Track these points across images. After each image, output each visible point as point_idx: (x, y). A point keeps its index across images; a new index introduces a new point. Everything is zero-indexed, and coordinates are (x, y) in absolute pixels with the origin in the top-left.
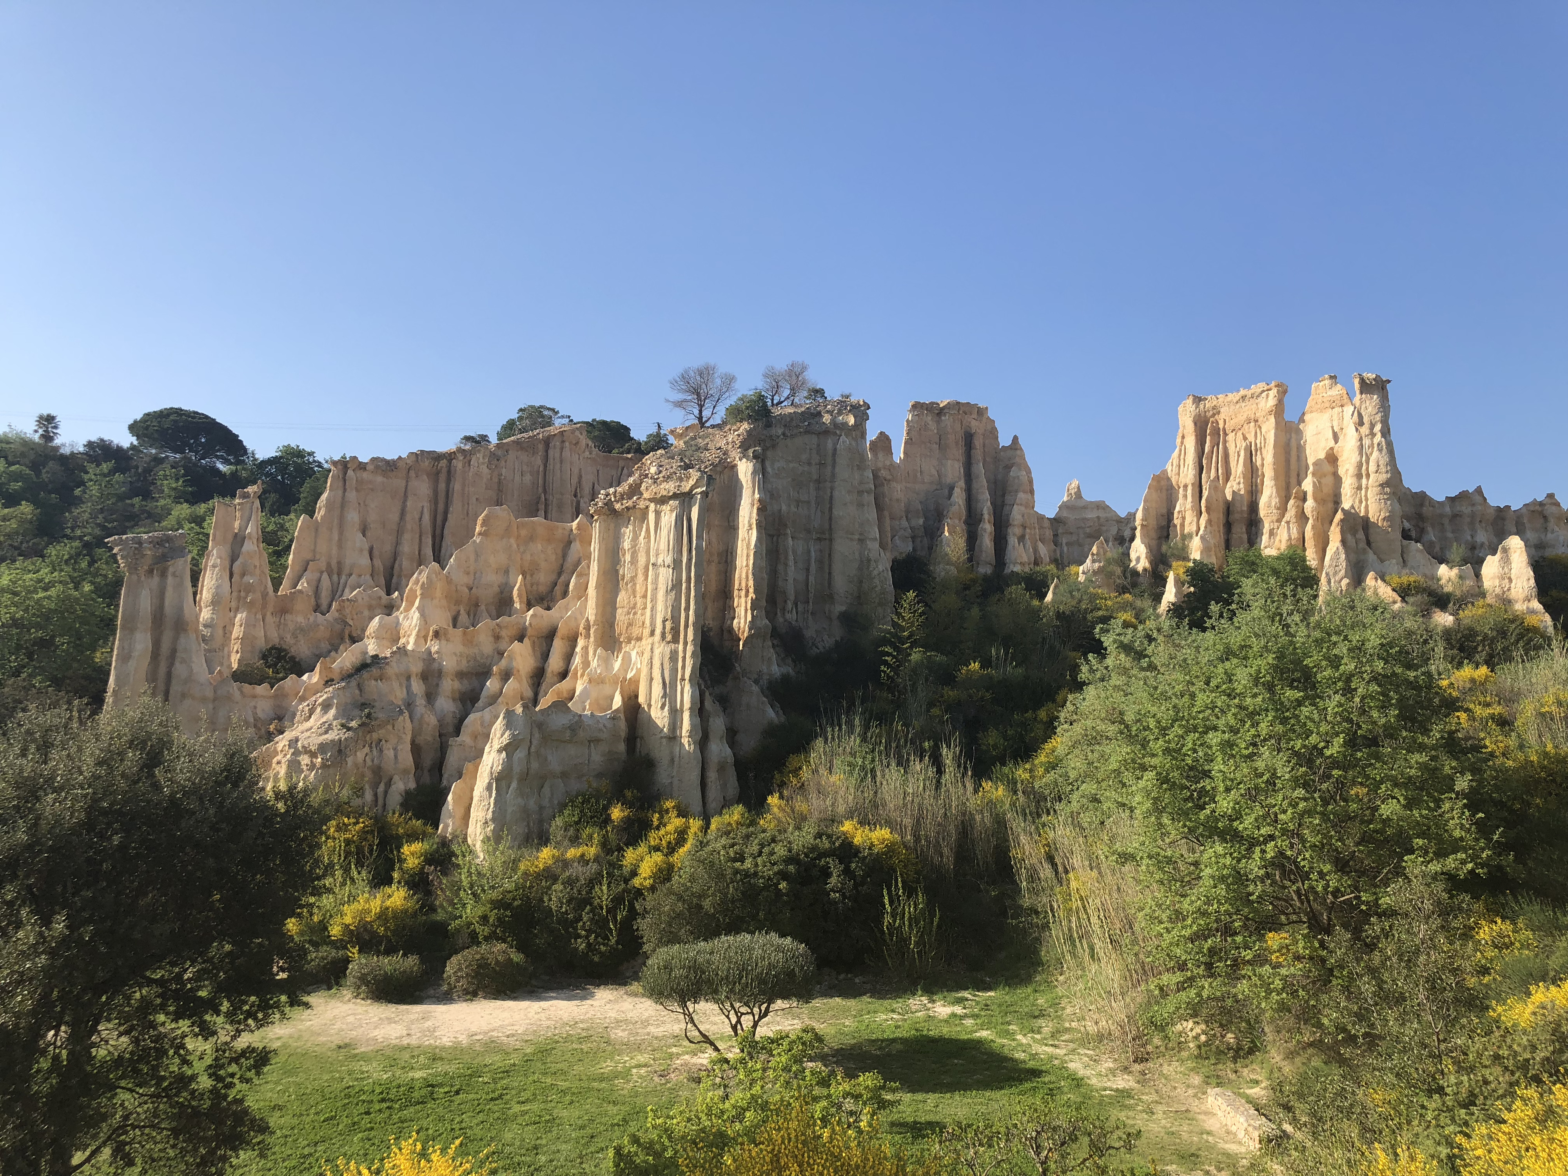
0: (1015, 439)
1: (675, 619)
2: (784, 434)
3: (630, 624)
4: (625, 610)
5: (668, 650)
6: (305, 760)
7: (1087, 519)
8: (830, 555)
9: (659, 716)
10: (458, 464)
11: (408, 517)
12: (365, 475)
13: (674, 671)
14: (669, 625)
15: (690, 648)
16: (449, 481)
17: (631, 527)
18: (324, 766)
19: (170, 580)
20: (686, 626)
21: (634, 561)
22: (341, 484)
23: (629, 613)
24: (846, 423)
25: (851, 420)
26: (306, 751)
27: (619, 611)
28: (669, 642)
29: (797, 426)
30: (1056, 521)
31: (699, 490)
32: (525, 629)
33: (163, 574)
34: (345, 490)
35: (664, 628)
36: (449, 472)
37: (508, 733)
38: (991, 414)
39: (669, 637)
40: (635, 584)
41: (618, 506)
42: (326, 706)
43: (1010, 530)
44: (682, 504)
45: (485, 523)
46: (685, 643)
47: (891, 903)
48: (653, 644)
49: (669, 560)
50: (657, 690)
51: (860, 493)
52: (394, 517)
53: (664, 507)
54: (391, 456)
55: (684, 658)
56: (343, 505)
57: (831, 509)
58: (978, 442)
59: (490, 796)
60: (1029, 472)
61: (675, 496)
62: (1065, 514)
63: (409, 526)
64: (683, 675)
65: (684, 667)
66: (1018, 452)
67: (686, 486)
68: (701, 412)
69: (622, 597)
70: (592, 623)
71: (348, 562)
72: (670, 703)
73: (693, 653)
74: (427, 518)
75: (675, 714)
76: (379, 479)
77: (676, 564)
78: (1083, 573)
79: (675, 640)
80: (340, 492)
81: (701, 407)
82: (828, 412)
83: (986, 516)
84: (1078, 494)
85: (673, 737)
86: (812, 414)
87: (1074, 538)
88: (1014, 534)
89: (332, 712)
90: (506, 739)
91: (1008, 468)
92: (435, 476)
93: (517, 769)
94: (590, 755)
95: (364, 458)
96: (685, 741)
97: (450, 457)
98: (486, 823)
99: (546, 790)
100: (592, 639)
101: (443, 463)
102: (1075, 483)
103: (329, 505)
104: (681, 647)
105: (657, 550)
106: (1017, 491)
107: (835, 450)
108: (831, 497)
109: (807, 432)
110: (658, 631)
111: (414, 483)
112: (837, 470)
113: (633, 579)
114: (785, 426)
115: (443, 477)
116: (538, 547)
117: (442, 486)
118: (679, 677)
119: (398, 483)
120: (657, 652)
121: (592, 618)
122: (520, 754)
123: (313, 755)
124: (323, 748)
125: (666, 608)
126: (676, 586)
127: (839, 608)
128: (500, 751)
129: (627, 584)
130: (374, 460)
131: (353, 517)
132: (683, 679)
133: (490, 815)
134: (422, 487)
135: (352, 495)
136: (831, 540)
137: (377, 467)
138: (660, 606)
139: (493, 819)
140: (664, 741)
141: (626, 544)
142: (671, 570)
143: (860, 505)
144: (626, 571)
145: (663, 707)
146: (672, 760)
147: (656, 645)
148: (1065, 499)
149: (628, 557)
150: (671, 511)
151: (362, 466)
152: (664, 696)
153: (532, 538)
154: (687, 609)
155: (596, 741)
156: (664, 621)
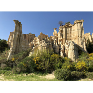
4: (68, 37)
13: (82, 40)
39: (81, 37)
49: (80, 29)
75: (83, 46)
115: (25, 36)
129: (68, 34)
150: (80, 24)
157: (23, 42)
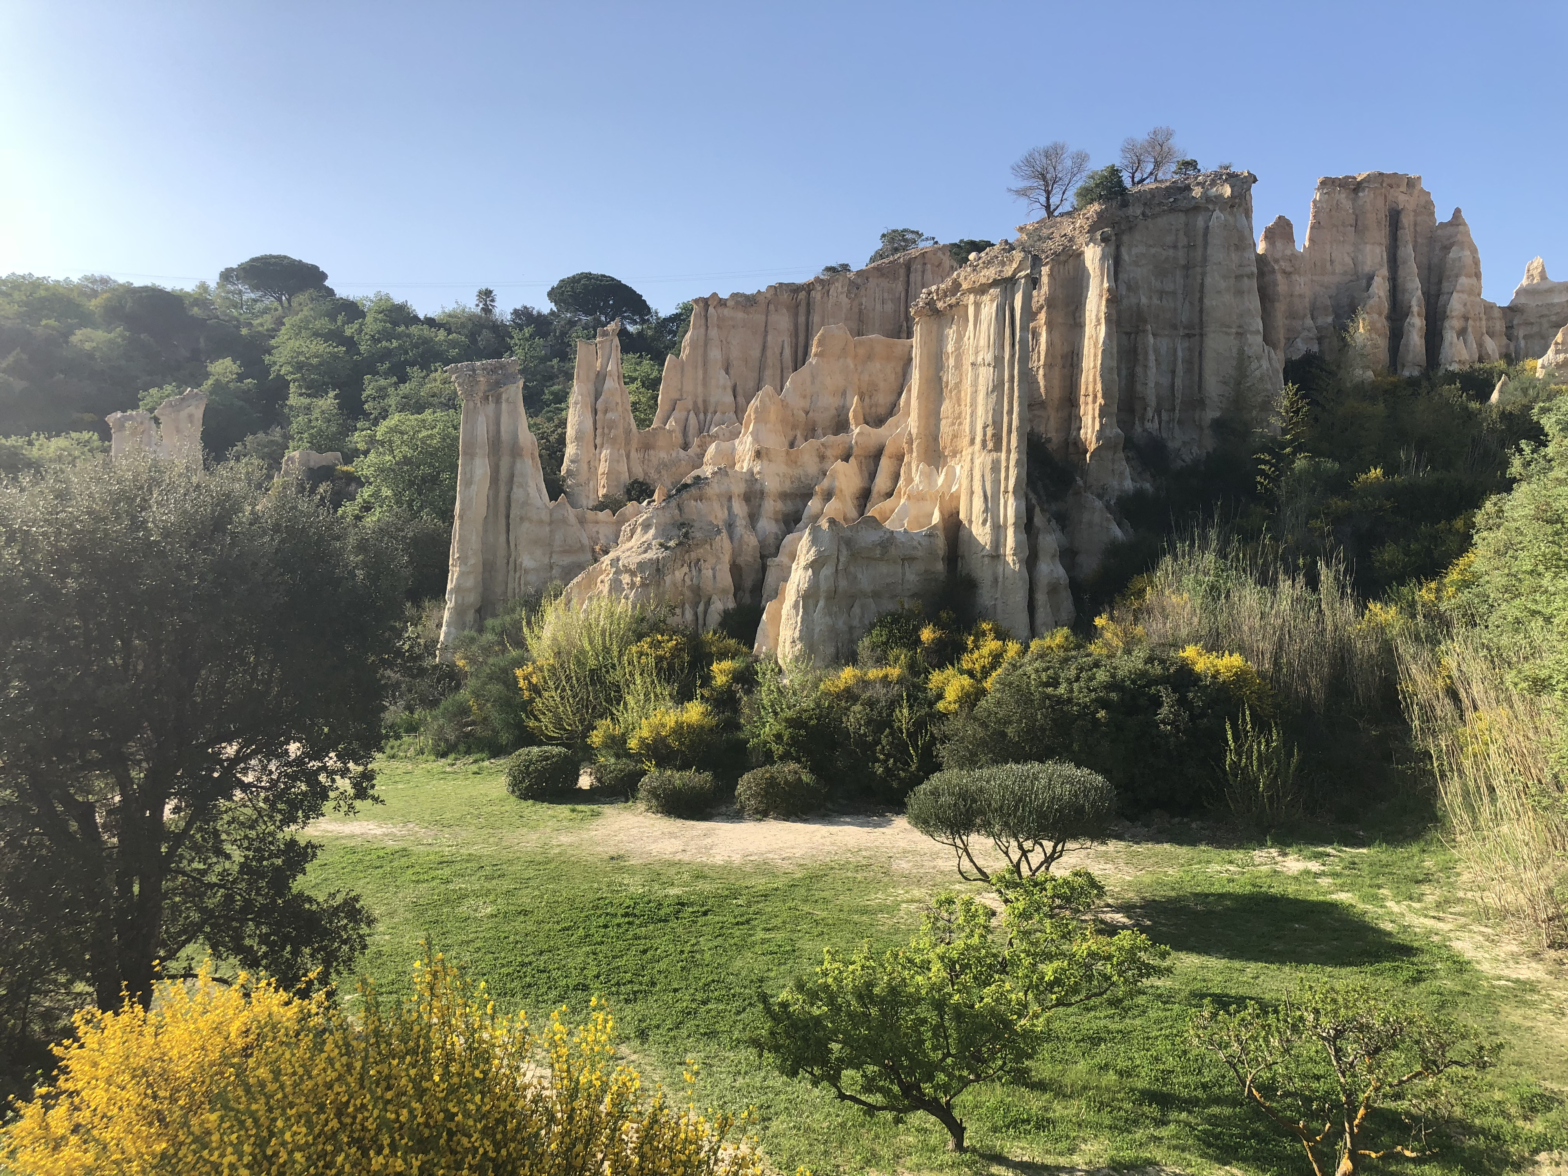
0: (1458, 211)
1: (997, 424)
2: (1143, 214)
3: (955, 436)
4: (950, 420)
5: (989, 458)
6: (626, 579)
7: (1553, 305)
8: (1200, 353)
9: (981, 533)
10: (817, 295)
11: (769, 353)
12: (726, 312)
13: (996, 482)
14: (990, 431)
15: (1014, 456)
16: (808, 313)
17: (954, 327)
18: (643, 585)
19: (504, 406)
20: (1010, 432)
21: (958, 366)
22: (703, 321)
23: (953, 424)
24: (1221, 195)
25: (1227, 191)
26: (627, 570)
27: (943, 422)
28: (990, 451)
29: (1160, 204)
30: (1512, 310)
31: (1023, 274)
32: (851, 448)
33: (498, 401)
34: (707, 327)
35: (985, 435)
36: (808, 304)
37: (814, 549)
38: (1425, 185)
39: (990, 445)
40: (959, 392)
41: (940, 305)
42: (646, 527)
43: (1447, 324)
44: (1004, 292)
45: (820, 343)
46: (1009, 451)
47: (1236, 739)
48: (973, 454)
49: (989, 357)
50: (978, 504)
51: (1238, 277)
52: (756, 353)
53: (984, 297)
54: (750, 290)
55: (1007, 468)
56: (707, 342)
57: (1201, 300)
58: (1406, 220)
59: (797, 615)
60: (1474, 251)
61: (995, 283)
62: (1523, 300)
63: (770, 362)
64: (1006, 487)
65: (1007, 478)
66: (1461, 228)
67: (1008, 271)
68: (1048, 199)
69: (946, 407)
70: (914, 437)
71: (713, 400)
72: (992, 518)
73: (1018, 462)
74: (787, 352)
75: (998, 530)
76: (740, 315)
77: (998, 361)
78: (1543, 367)
79: (997, 448)
80: (703, 330)
81: (1048, 193)
82: (1198, 184)
83: (1415, 309)
84: (1543, 275)
85: (996, 556)
86: (1179, 188)
87: (1535, 329)
88: (1452, 328)
89: (652, 532)
90: (811, 556)
91: (1447, 248)
92: (794, 309)
93: (824, 586)
94: (904, 574)
95: (724, 295)
96: (1010, 559)
97: (808, 288)
98: (794, 642)
99: (856, 610)
100: (915, 454)
101: (802, 295)
102: (1538, 261)
103: (693, 344)
104: (1003, 455)
105: (977, 347)
106: (1457, 276)
107: (1208, 227)
108: (1202, 285)
109: (1172, 210)
110: (978, 439)
111: (774, 318)
112: (1209, 251)
113: (958, 385)
114: (1145, 204)
115: (802, 310)
116: (876, 366)
117: (802, 319)
118: (1002, 489)
119: (759, 318)
120: (977, 462)
121: (914, 431)
122: (827, 571)
123: (633, 574)
124: (641, 566)
125: (987, 412)
126: (998, 387)
127: (1212, 414)
128: (806, 568)
129: (951, 392)
130: (734, 295)
131: (715, 354)
132: (1006, 492)
133: (797, 634)
134: (782, 321)
135: (714, 333)
136: (1201, 335)
137: (737, 303)
138: (980, 410)
139: (801, 638)
140: (986, 560)
141: (950, 348)
142: (991, 369)
143: (1239, 293)
144: (950, 377)
145: (984, 522)
146: (996, 580)
147: (977, 455)
148: (1525, 282)
149: (952, 362)
150: (992, 301)
151: (722, 303)
152: (986, 510)
153: (870, 357)
154: (1010, 412)
155: (912, 559)
156: (985, 427)
157: (526, 525)
